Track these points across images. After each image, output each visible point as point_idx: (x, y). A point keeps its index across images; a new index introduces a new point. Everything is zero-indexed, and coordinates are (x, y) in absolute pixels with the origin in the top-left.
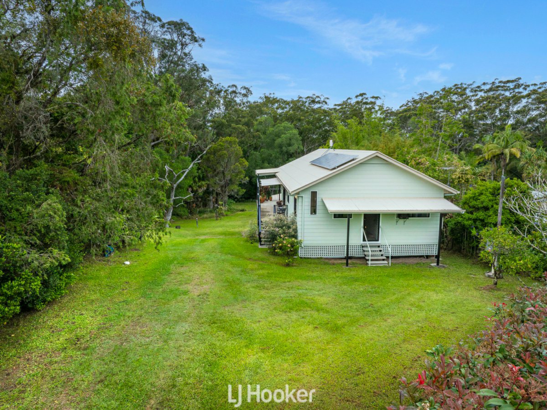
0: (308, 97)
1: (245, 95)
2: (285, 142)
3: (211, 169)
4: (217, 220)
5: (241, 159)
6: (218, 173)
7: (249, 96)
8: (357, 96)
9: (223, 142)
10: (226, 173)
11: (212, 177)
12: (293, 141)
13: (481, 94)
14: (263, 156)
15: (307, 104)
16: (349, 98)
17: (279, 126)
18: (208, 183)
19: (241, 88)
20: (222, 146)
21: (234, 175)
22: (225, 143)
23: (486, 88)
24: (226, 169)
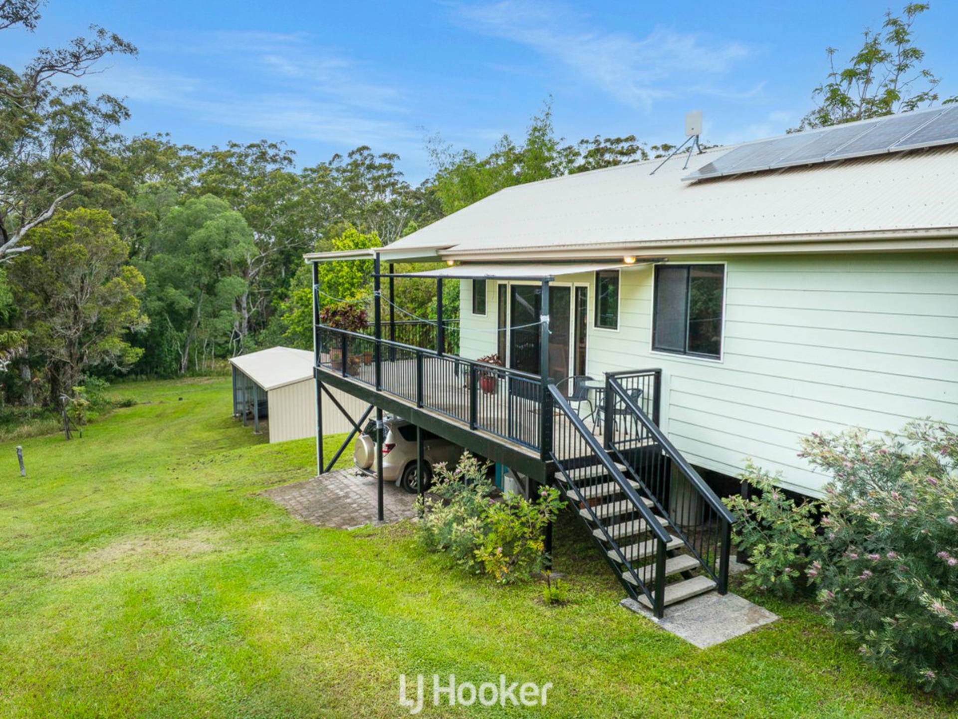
0: (252, 146)
1: (112, 118)
2: (216, 239)
3: (38, 293)
4: (68, 438)
5: (125, 268)
6: (58, 307)
7: (122, 120)
8: (351, 155)
9: (69, 220)
10: (80, 305)
11: (42, 317)
12: (234, 236)
14: (162, 269)
15: (249, 162)
16: (337, 157)
17: (195, 204)
18: (30, 333)
19: (99, 99)
20: (68, 231)
21: (108, 311)
22: (75, 224)
23: (584, 150)
24: (79, 294)
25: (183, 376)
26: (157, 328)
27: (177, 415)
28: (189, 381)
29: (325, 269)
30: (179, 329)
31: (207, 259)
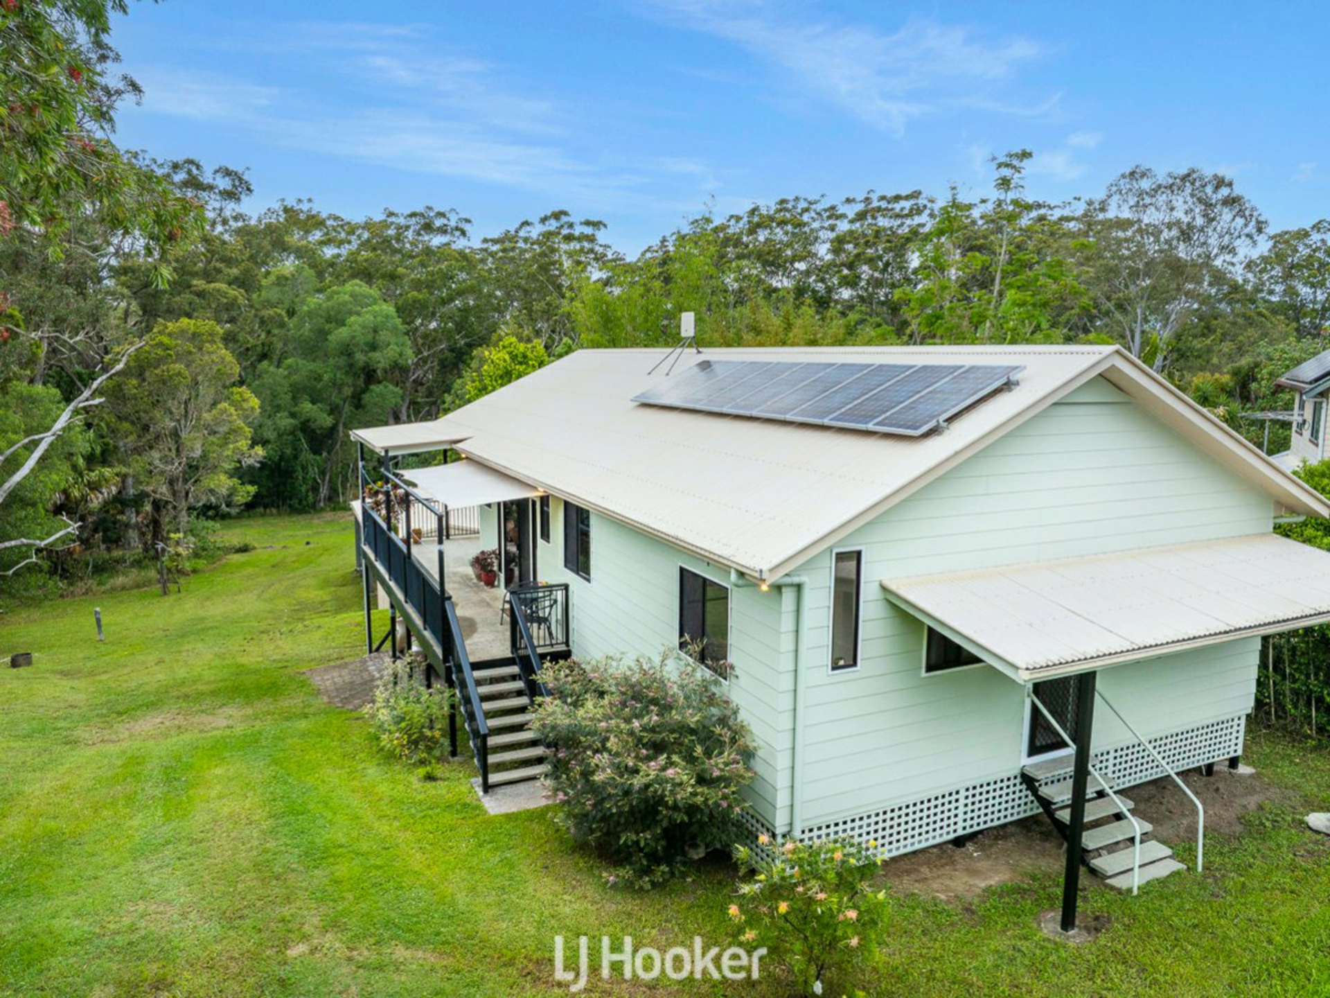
0: (413, 215)
1: (230, 195)
2: (361, 340)
3: (133, 423)
4: (165, 592)
5: (235, 390)
6: (157, 437)
7: (243, 197)
8: (544, 220)
9: (170, 335)
10: (183, 435)
11: (138, 451)
12: (384, 336)
13: (844, 226)
14: (295, 378)
15: (410, 234)
16: (526, 223)
17: (338, 293)
18: (124, 470)
19: (216, 172)
20: (168, 349)
21: (213, 443)
22: (176, 339)
23: (851, 211)
24: (183, 422)
25: (322, 510)
26: (288, 451)
27: (297, 564)
28: (328, 516)
29: (476, 388)
30: (316, 452)
31: (351, 365)
